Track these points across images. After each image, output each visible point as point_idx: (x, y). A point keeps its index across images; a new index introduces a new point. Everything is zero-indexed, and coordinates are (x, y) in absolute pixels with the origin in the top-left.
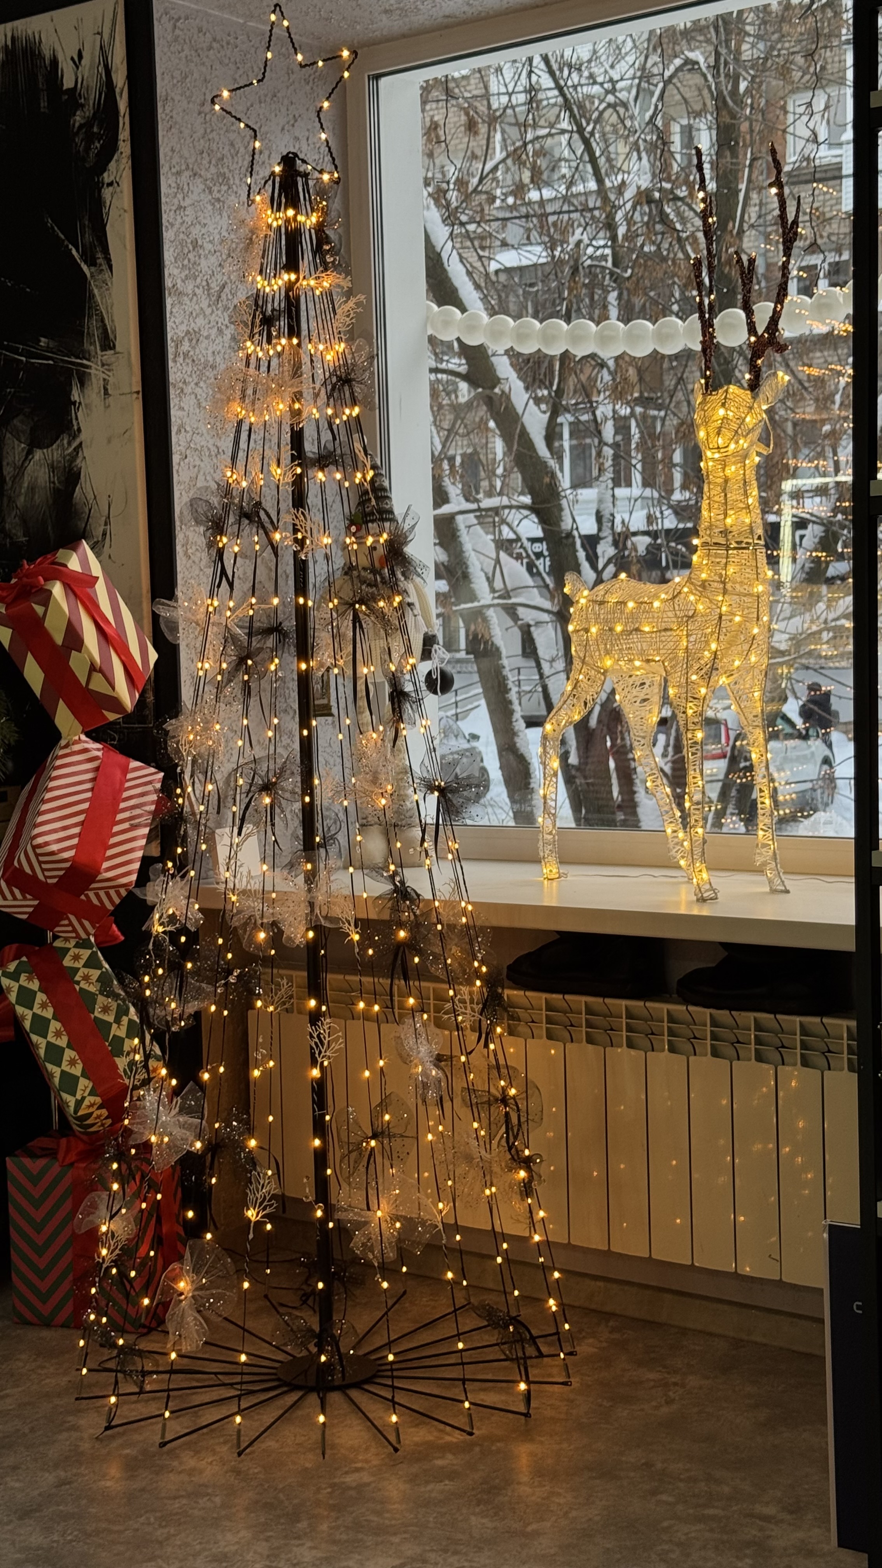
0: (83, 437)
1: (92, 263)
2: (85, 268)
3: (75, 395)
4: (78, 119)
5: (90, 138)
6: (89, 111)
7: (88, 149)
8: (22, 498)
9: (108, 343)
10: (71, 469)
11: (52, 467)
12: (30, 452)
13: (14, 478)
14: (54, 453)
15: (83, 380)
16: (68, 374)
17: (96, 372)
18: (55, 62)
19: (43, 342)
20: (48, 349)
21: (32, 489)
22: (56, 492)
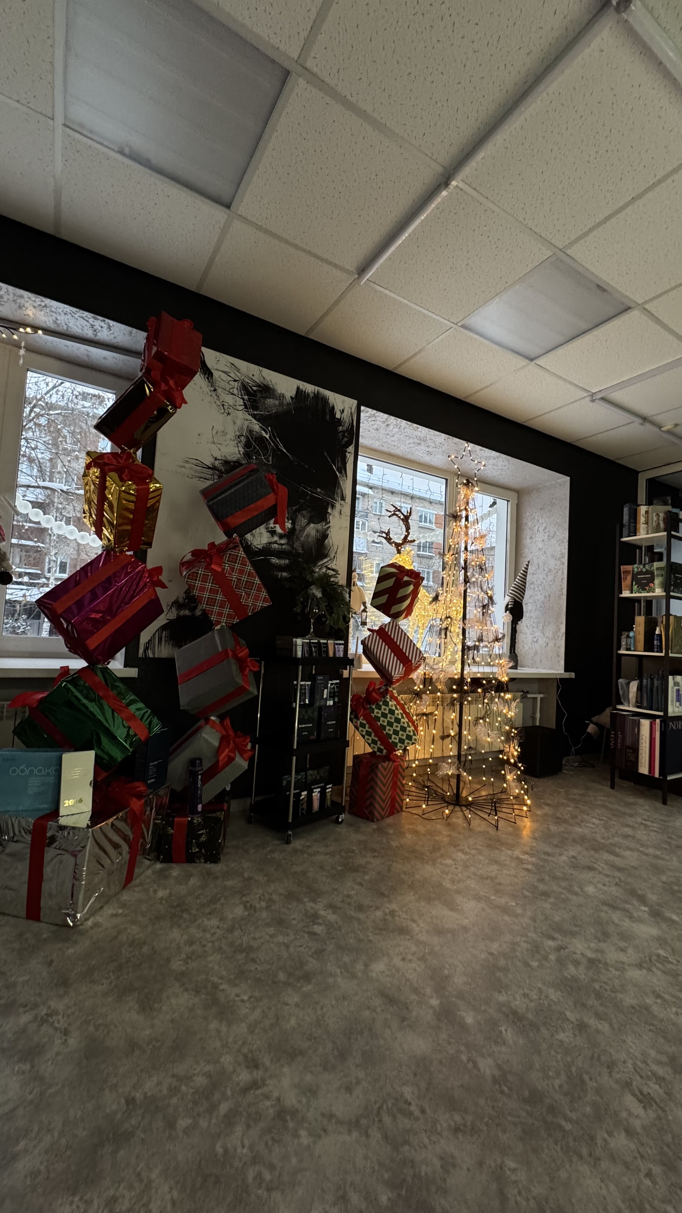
0: (331, 524)
1: (340, 473)
2: (338, 473)
3: (330, 510)
4: (341, 428)
5: (344, 436)
6: (345, 429)
7: (343, 439)
8: (303, 538)
9: (343, 499)
10: (324, 534)
11: (317, 531)
12: (308, 524)
13: (300, 530)
14: (319, 526)
15: (333, 507)
16: (328, 503)
17: (338, 505)
18: (333, 408)
19: (319, 490)
20: (320, 493)
21: (308, 536)
22: (318, 539)
